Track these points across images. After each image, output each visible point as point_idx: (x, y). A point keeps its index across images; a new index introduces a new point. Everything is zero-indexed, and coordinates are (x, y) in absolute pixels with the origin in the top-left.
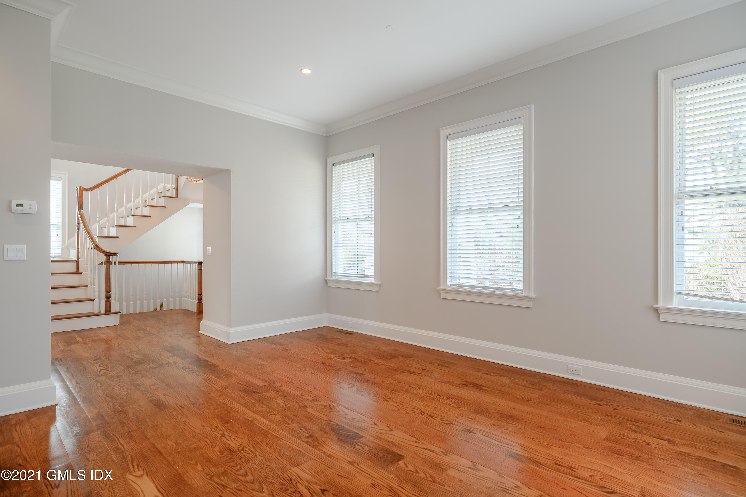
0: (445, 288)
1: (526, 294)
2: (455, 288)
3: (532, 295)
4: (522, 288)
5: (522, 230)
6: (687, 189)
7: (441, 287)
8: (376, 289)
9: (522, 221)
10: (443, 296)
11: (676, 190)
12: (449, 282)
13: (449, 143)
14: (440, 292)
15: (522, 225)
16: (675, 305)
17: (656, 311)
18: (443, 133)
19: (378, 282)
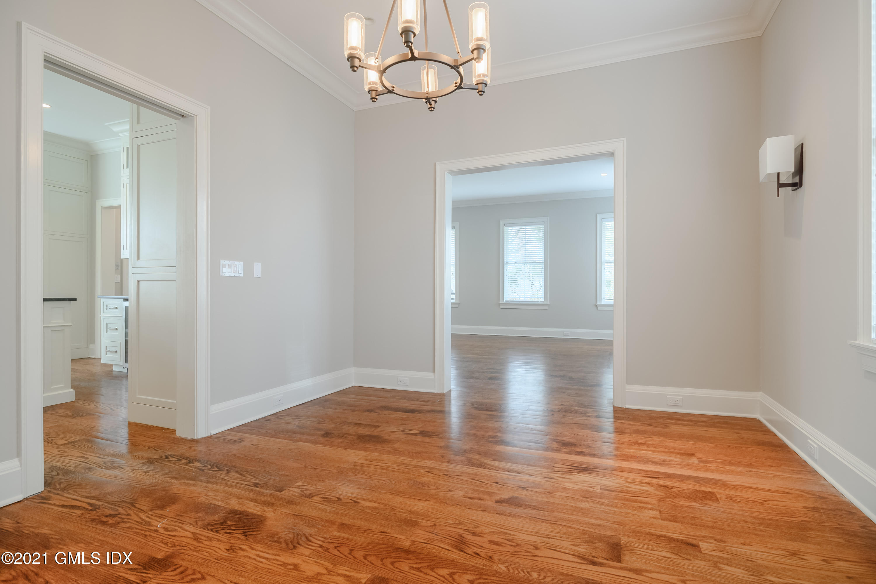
0: (503, 303)
1: (545, 303)
2: (507, 302)
3: (548, 303)
4: (544, 300)
5: (544, 273)
6: (606, 260)
7: (501, 302)
8: (457, 306)
9: (544, 269)
10: (502, 307)
11: (603, 260)
12: (505, 300)
13: (505, 228)
14: (499, 305)
15: (544, 271)
16: (602, 303)
17: (596, 306)
18: (502, 222)
19: (458, 302)
